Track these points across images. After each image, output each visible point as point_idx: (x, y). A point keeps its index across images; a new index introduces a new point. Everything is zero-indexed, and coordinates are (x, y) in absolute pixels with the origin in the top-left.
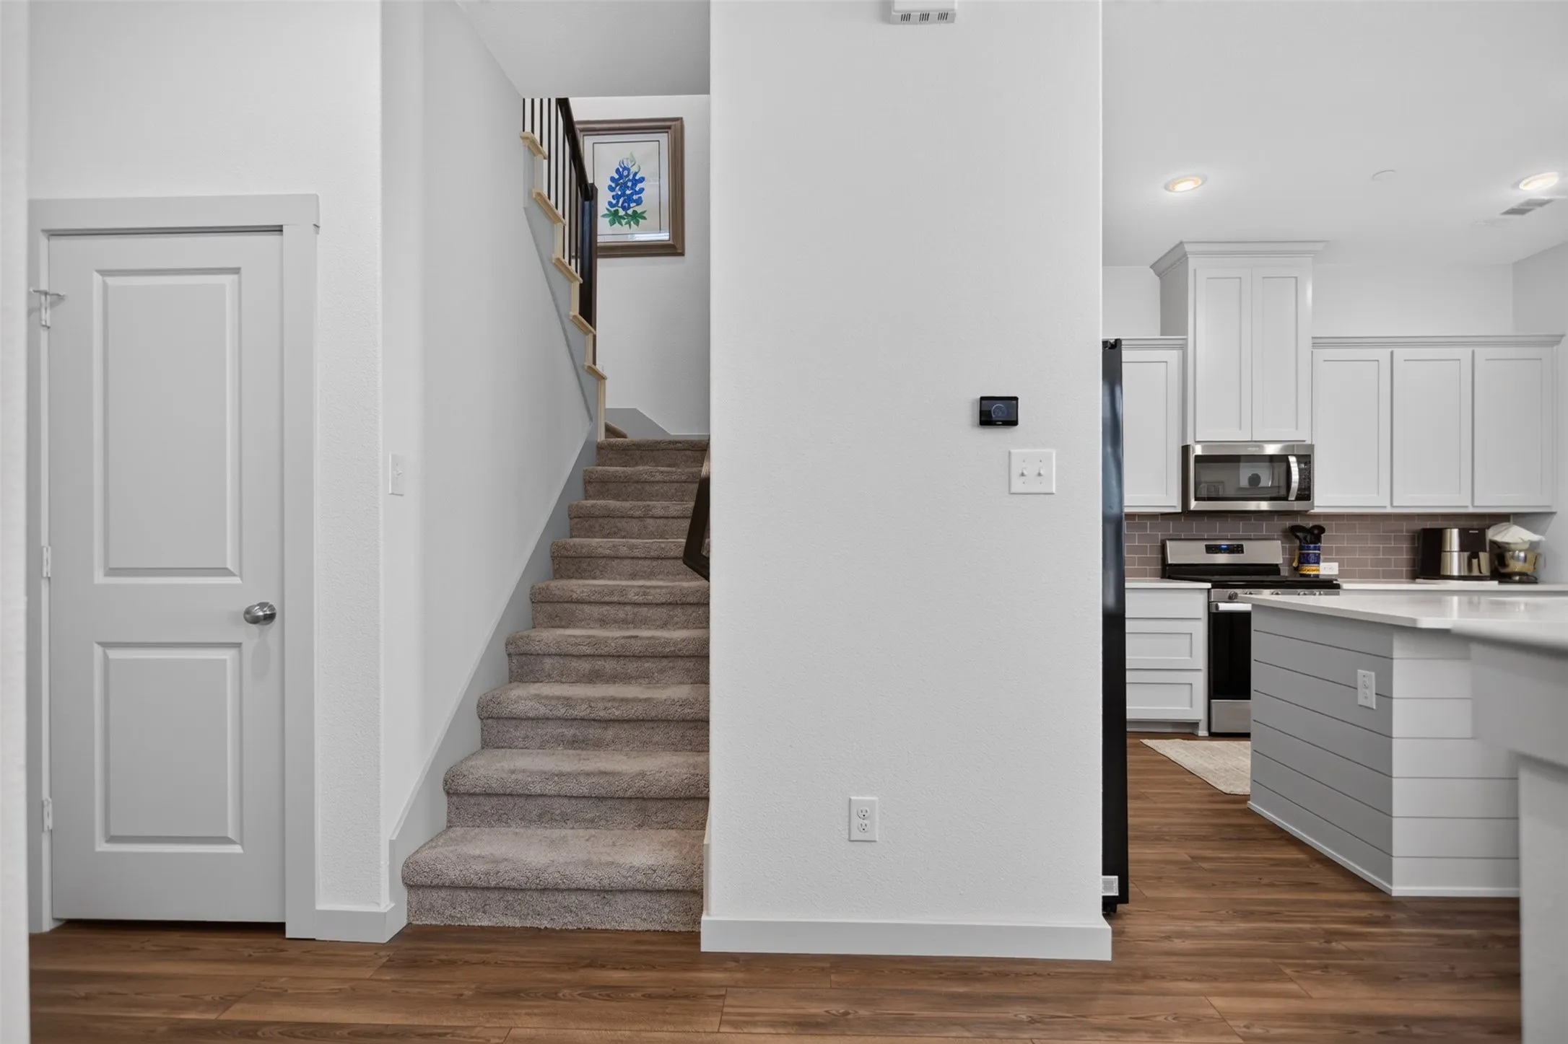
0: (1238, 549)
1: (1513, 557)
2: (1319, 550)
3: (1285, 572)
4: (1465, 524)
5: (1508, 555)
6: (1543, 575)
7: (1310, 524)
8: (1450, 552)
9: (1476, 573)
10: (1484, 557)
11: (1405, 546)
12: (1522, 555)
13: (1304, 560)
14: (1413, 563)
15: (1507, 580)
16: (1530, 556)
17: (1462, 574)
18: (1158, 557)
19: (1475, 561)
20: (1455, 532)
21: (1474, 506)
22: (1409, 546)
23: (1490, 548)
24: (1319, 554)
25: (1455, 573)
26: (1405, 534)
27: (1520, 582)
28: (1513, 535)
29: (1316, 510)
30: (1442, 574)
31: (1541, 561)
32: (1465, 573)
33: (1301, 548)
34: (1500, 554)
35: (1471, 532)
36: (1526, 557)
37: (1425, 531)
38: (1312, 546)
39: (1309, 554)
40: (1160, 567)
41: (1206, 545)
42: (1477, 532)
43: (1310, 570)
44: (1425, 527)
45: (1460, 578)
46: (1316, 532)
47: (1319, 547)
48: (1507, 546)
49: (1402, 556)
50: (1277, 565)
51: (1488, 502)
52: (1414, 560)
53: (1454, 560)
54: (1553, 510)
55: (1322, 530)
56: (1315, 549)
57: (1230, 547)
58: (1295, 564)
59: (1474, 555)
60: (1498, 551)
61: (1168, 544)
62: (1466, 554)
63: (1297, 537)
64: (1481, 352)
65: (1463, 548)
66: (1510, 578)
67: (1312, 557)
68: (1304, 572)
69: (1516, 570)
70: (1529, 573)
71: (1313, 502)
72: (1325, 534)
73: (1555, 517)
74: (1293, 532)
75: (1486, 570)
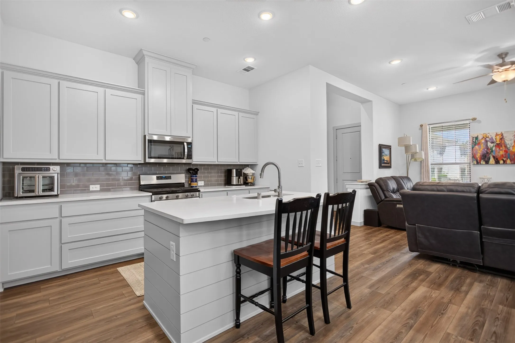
0: (169, 178)
1: (249, 178)
2: (197, 177)
3: (186, 185)
4: (238, 168)
5: (248, 177)
6: (256, 183)
7: (194, 168)
8: (234, 177)
9: (240, 183)
10: (242, 178)
11: (223, 175)
12: (251, 177)
13: (192, 181)
14: (225, 180)
15: (247, 185)
16: (253, 178)
17: (237, 184)
18: (138, 182)
19: (239, 179)
20: (235, 170)
21: (239, 162)
22: (224, 175)
23: (243, 176)
24: (197, 178)
25: (235, 184)
26: (223, 171)
27: (251, 185)
28: (248, 171)
29: (194, 163)
30: (231, 184)
31: (255, 178)
32: (237, 183)
33: (191, 176)
34: (246, 177)
35: (238, 170)
36: (251, 178)
37: (228, 170)
38: (194, 176)
39: (193, 179)
40: (138, 186)
41: (157, 176)
42: (240, 170)
43: (194, 184)
44: (228, 169)
45: (236, 185)
46: (196, 170)
47: (197, 176)
48: (247, 174)
49: (222, 179)
50: (184, 183)
51: (243, 161)
52: (225, 179)
53: (235, 180)
54: (258, 164)
55: (198, 170)
56: (195, 177)
57: (166, 177)
58: (189, 183)
59: (239, 178)
60: (246, 176)
61: (141, 176)
62: (237, 177)
63: (190, 173)
64: (241, 114)
65: (236, 176)
66: (248, 184)
67: (194, 179)
68: (192, 185)
69: (250, 182)
70: (252, 182)
71: (193, 160)
72: (199, 171)
73: (258, 166)
74: (189, 171)
75: (242, 182)
